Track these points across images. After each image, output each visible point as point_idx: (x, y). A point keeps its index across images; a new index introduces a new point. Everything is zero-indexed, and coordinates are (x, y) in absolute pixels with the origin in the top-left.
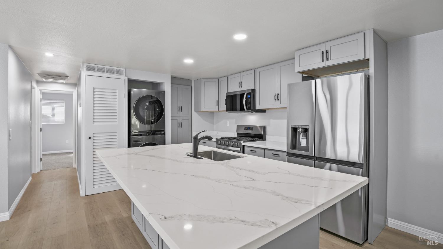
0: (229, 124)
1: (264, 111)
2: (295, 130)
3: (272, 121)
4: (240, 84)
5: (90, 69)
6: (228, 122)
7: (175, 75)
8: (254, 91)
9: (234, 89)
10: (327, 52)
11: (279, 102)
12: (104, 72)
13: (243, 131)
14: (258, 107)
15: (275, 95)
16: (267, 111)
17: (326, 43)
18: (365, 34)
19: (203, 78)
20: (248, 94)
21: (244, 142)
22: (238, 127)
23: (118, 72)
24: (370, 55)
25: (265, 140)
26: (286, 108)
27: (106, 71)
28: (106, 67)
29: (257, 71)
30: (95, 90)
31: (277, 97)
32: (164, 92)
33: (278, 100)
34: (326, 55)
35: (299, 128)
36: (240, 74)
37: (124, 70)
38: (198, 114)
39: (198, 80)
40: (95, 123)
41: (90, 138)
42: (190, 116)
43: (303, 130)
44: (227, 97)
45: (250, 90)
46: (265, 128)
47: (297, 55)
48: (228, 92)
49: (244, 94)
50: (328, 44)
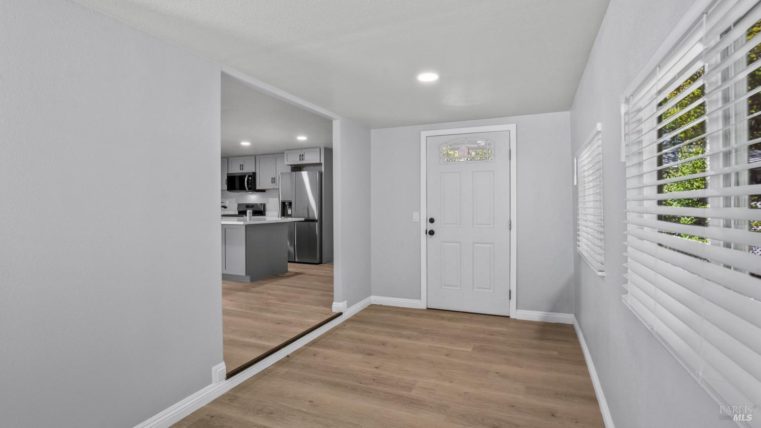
1: (263, 191)
2: (283, 204)
4: (242, 167)
6: (228, 201)
8: (254, 174)
9: (235, 170)
10: (303, 155)
11: (275, 184)
13: (245, 209)
14: (258, 188)
16: (266, 191)
17: (299, 150)
18: (320, 149)
20: (249, 176)
22: (239, 205)
24: (323, 161)
25: (265, 215)
29: (258, 158)
31: (273, 180)
33: (274, 182)
34: (302, 157)
35: (286, 203)
36: (241, 158)
44: (228, 177)
45: (251, 173)
46: (264, 205)
47: (286, 152)
48: (229, 173)
49: (245, 176)
50: (303, 151)
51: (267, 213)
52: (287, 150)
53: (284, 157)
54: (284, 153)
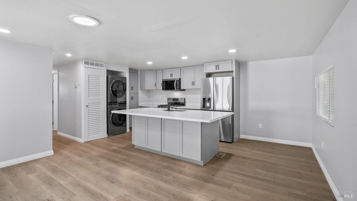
0: (161, 97)
1: (184, 90)
2: (204, 99)
3: (189, 95)
4: (171, 75)
5: (86, 63)
6: (160, 96)
7: (131, 67)
8: (180, 79)
9: (168, 77)
10: (218, 66)
11: (194, 86)
12: (94, 65)
13: (172, 101)
14: (182, 88)
15: (192, 82)
16: (186, 90)
17: (218, 62)
18: (232, 61)
19: (147, 70)
20: (177, 81)
21: (176, 106)
22: (169, 99)
23: (101, 65)
24: (234, 69)
25: (185, 106)
26: (200, 89)
27: (95, 65)
28: (90, 61)
29: (182, 69)
30: (90, 76)
31: (193, 83)
32: (126, 78)
33: (194, 85)
34: (217, 67)
35: (206, 98)
36: (171, 69)
37: (104, 64)
38: (142, 91)
39: (141, 71)
40: (90, 97)
41: (87, 106)
42: (138, 93)
43: (208, 99)
44: (163, 82)
45: (178, 78)
46: (185, 99)
47: (205, 64)
48: (163, 79)
49: (174, 81)
50: (219, 63)
51: (186, 104)
52: (205, 63)
53: (204, 67)
54: (204, 65)
